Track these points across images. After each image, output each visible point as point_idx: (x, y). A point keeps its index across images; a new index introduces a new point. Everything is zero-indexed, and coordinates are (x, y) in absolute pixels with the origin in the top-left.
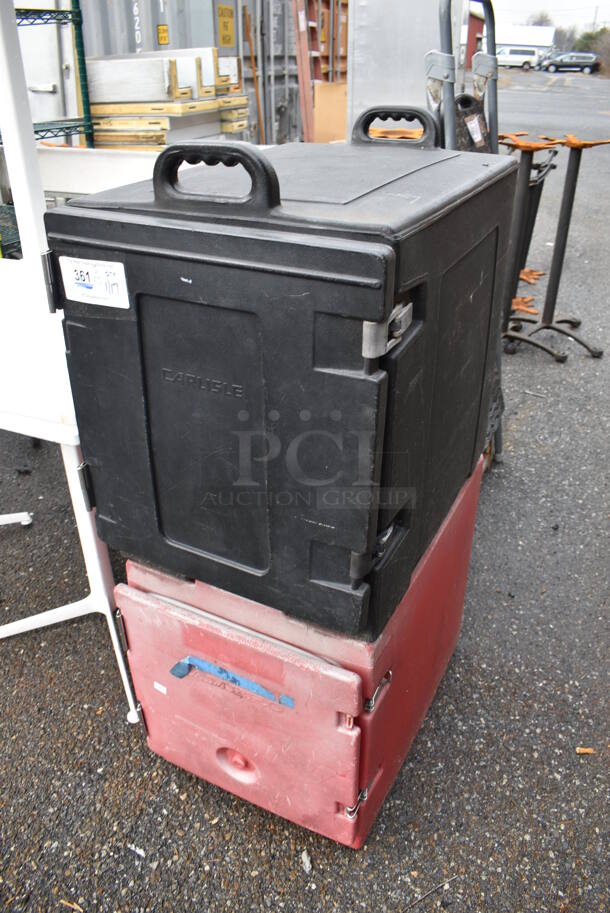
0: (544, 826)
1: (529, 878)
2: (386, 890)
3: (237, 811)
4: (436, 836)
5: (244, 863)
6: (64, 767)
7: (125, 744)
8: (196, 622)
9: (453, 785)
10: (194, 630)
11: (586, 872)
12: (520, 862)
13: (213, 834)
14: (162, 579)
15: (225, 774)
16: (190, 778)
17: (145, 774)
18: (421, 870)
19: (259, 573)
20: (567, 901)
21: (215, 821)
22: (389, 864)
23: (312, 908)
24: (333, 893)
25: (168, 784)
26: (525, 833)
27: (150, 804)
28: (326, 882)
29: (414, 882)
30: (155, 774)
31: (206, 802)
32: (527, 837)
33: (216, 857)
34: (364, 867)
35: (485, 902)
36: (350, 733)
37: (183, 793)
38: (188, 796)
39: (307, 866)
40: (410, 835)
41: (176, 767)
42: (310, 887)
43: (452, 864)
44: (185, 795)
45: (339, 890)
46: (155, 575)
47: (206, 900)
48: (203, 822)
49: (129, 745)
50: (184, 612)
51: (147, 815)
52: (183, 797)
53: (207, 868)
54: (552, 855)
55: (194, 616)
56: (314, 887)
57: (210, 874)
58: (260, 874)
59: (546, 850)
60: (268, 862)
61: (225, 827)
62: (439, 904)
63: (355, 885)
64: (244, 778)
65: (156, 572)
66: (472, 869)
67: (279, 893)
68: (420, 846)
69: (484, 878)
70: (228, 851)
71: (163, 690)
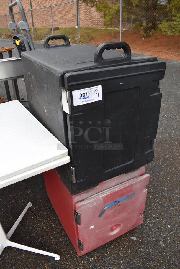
0: (150, 192)
1: (159, 201)
2: (149, 227)
5: (125, 252)
7: (65, 265)
10: (108, 196)
11: (163, 193)
12: (155, 201)
13: (112, 256)
14: (87, 192)
16: (91, 253)
17: (81, 265)
20: (168, 199)
21: (109, 253)
23: (146, 243)
24: (144, 237)
25: (89, 260)
26: (150, 196)
28: (141, 237)
29: (150, 221)
30: (83, 262)
31: (101, 253)
32: (151, 196)
33: (120, 258)
35: (161, 211)
36: (146, 190)
37: (95, 258)
38: (96, 256)
39: (135, 238)
41: (84, 255)
43: (150, 212)
44: (95, 257)
45: (144, 235)
46: (84, 193)
47: (131, 266)
48: (107, 256)
49: (67, 265)
50: (102, 194)
53: (122, 262)
54: (157, 195)
55: (106, 193)
56: (140, 240)
57: (124, 262)
58: (131, 250)
59: (155, 195)
60: (128, 246)
61: (112, 252)
62: (157, 219)
63: (145, 232)
65: (85, 192)
66: (152, 209)
67: (138, 248)
69: (156, 208)
70: (120, 254)
71: (93, 227)
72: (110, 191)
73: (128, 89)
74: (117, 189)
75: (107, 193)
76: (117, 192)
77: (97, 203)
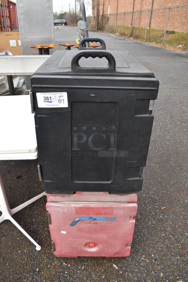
0: (165, 230)
1: (169, 244)
2: (139, 264)
3: (88, 262)
4: (143, 244)
5: (99, 275)
6: (24, 274)
7: (40, 258)
8: (81, 206)
9: (139, 229)
10: (80, 208)
11: (180, 237)
12: (165, 241)
13: (85, 272)
14: (62, 196)
15: (87, 251)
16: (68, 259)
17: (53, 264)
18: (144, 254)
19: (109, 182)
20: (181, 246)
21: (83, 268)
22: (136, 257)
23: (125, 278)
24: (127, 271)
25: (62, 264)
26: (162, 234)
27: (60, 272)
28: (123, 269)
29: (145, 258)
30: (56, 263)
31: (77, 264)
32: (163, 235)
33: (90, 278)
34: (130, 260)
35: (164, 255)
36: (133, 221)
37: (68, 264)
39: (116, 268)
40: (137, 247)
41: (61, 257)
42: (120, 273)
43: (151, 249)
44: (69, 264)
45: (128, 270)
46: (59, 196)
48: (80, 270)
49: (42, 258)
50: (75, 204)
51: (61, 276)
52: (69, 266)
54: (171, 236)
55: (79, 204)
56: (121, 272)
58: (105, 276)
59: (169, 236)
60: (105, 272)
61: (87, 268)
62: (154, 261)
63: (131, 266)
64: (94, 250)
66: (156, 248)
67: (114, 279)
68: (141, 249)
69: (160, 249)
70: (92, 274)
71: (65, 232)
72: (84, 204)
73: (100, 102)
74: (92, 206)
75: (81, 205)
76: (93, 208)
77: (68, 210)
